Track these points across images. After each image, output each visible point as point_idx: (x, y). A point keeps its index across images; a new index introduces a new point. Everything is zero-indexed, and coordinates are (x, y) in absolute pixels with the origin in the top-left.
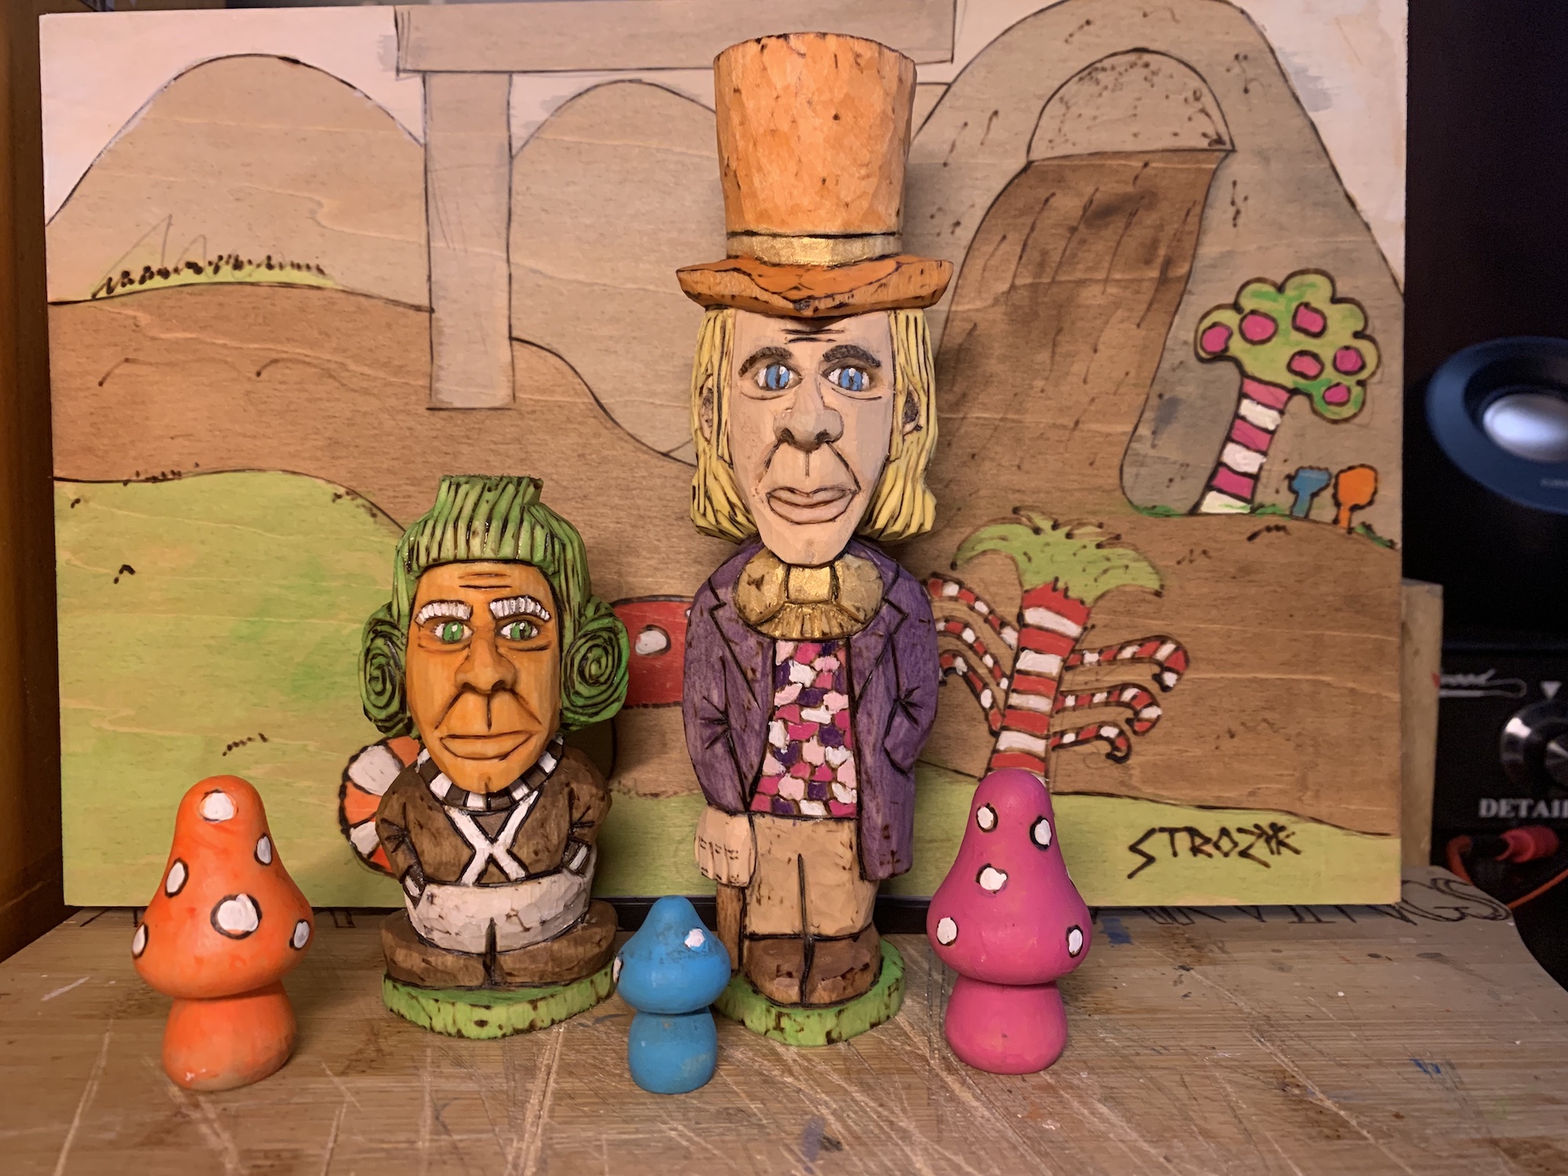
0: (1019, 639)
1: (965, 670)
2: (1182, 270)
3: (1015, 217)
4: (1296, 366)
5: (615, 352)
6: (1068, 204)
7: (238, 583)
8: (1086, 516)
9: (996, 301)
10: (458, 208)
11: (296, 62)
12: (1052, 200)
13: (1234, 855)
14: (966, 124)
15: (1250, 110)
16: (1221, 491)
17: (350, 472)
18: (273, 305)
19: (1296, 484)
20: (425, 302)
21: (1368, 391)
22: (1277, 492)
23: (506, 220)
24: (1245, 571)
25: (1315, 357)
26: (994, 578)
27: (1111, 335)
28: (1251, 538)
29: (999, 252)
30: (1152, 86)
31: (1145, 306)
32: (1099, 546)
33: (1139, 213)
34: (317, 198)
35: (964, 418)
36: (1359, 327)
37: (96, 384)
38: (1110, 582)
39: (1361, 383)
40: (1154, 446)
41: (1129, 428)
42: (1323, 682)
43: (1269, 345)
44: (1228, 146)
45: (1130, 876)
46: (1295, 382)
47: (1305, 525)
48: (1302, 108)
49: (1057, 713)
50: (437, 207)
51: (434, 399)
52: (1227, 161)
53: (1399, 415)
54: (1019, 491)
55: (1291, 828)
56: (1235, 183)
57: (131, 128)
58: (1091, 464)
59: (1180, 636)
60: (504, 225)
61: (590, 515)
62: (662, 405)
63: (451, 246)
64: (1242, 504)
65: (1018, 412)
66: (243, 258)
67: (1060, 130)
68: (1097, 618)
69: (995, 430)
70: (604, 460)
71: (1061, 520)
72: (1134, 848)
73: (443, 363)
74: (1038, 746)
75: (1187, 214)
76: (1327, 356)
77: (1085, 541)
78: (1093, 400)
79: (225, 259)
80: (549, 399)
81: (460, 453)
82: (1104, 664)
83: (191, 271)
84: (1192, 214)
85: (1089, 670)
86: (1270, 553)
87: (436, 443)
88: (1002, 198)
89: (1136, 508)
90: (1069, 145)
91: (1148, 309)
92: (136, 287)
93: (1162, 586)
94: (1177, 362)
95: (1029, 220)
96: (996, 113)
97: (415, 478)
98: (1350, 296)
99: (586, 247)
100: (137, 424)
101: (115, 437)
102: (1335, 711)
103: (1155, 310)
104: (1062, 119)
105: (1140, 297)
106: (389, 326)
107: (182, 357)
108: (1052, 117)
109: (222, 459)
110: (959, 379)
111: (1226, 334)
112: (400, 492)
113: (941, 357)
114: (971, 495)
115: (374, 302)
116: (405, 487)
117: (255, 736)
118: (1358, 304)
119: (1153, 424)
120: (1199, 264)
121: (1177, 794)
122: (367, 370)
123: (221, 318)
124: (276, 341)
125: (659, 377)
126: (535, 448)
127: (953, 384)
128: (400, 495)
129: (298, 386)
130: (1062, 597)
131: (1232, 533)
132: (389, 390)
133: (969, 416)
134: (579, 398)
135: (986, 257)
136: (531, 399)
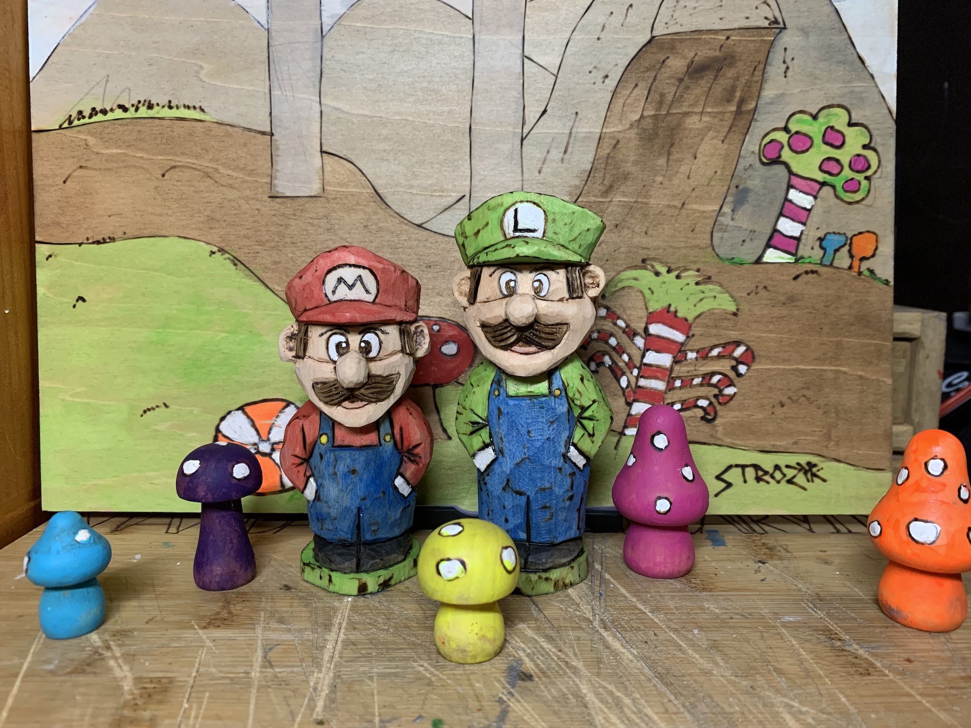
0: (645, 344)
1: (610, 364)
3: (643, 72)
4: (824, 168)
5: (388, 160)
6: (677, 64)
7: (150, 307)
8: (689, 264)
9: (631, 126)
10: (289, 69)
12: (667, 61)
13: (783, 482)
14: (612, 13)
15: (796, 2)
16: (775, 248)
17: (220, 237)
18: (173, 131)
19: (824, 243)
20: (268, 130)
21: (872, 183)
22: (812, 248)
23: (319, 76)
24: (791, 300)
25: (837, 161)
26: (630, 304)
27: (705, 148)
28: (796, 278)
29: (634, 94)
31: (727, 129)
32: (697, 284)
33: (723, 69)
34: (201, 63)
35: (611, 201)
36: (867, 141)
37: (62, 182)
38: (704, 307)
39: (867, 178)
40: (733, 219)
41: (717, 208)
42: (841, 371)
43: (807, 154)
44: (782, 25)
45: (718, 494)
46: (824, 178)
47: (830, 270)
49: (670, 390)
50: (275, 69)
51: (273, 191)
52: (781, 35)
53: (892, 198)
54: (646, 248)
55: (821, 465)
56: (785, 49)
58: (693, 231)
59: (749, 341)
60: (318, 80)
62: (417, 194)
63: (284, 94)
64: (790, 256)
65: (645, 197)
66: (154, 102)
67: (672, 16)
68: (695, 330)
69: (631, 208)
70: (380, 229)
71: (673, 267)
72: (718, 478)
73: (279, 168)
75: (755, 70)
76: (845, 161)
77: (689, 280)
78: (694, 189)
79: (142, 103)
80: (345, 190)
81: (289, 225)
82: (700, 360)
83: (121, 110)
84: (758, 69)
85: (690, 363)
86: (807, 288)
87: (275, 219)
88: (635, 60)
89: (721, 259)
90: (678, 26)
91: (729, 131)
92: (87, 120)
93: (738, 310)
94: (748, 165)
95: (653, 74)
96: (631, 6)
97: (261, 241)
98: (860, 122)
99: (369, 93)
100: (87, 207)
101: (73, 216)
102: (849, 390)
103: (734, 131)
104: (674, 8)
105: (724, 123)
106: (245, 144)
107: (115, 165)
108: (667, 8)
109: (140, 229)
110: (608, 176)
111: (779, 147)
112: (252, 250)
113: (596, 162)
114: (615, 251)
115: (236, 129)
116: (255, 247)
117: (160, 404)
118: (866, 127)
119: (732, 205)
120: (761, 102)
121: (747, 443)
122: (230, 172)
123: (140, 140)
124: (175, 154)
125: (415, 176)
126: (337, 221)
127: (604, 180)
128: (252, 252)
129: (188, 183)
130: (673, 317)
131: (783, 275)
132: (245, 185)
133: (614, 200)
134: (364, 188)
135: (625, 98)
136: (334, 191)
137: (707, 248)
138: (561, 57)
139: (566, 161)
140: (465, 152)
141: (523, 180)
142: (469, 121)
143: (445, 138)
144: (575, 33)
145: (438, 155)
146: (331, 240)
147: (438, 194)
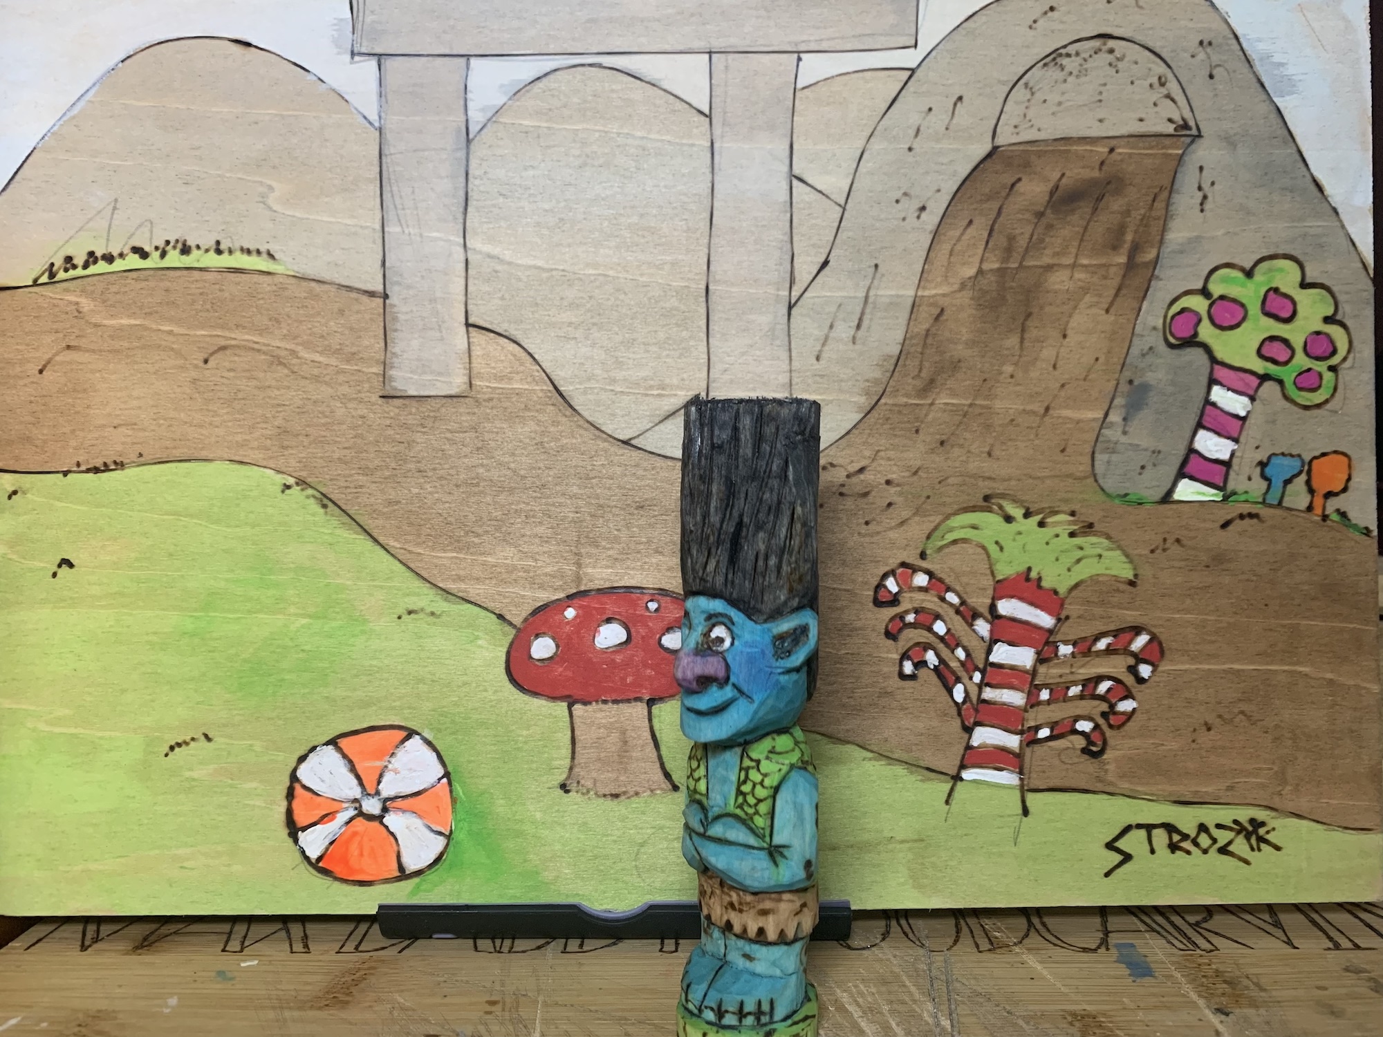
0: (991, 631)
1: (937, 664)
2: (1150, 255)
3: (981, 202)
4: (1264, 352)
5: (574, 338)
6: (1034, 190)
7: (182, 576)
8: (1058, 504)
9: (963, 286)
10: (413, 192)
11: (248, 45)
12: (1018, 185)
13: (1213, 851)
14: (930, 109)
15: (1216, 95)
16: (1192, 478)
17: (300, 462)
18: (222, 290)
19: (1268, 471)
20: (380, 288)
21: (1340, 376)
22: (1250, 479)
23: (464, 204)
24: (1219, 560)
25: (1286, 342)
26: (965, 568)
27: (1079, 321)
28: (1225, 526)
29: (966, 237)
30: (1117, 72)
31: (1113, 292)
32: (1072, 535)
33: (1105, 199)
34: (269, 182)
35: (932, 404)
36: (1330, 312)
37: (36, 372)
38: (1084, 571)
39: (1332, 369)
40: (1125, 433)
41: (1100, 415)
42: (1300, 672)
43: (1238, 330)
44: (1194, 132)
45: (1107, 875)
46: (1265, 368)
47: (1278, 512)
48: (1269, 94)
49: (1032, 707)
50: (391, 191)
51: (387, 387)
52: (1193, 146)
53: (1371, 400)
55: (1272, 823)
56: (1201, 168)
57: (75, 111)
58: (1063, 451)
59: (1155, 626)
60: (461, 210)
61: (546, 504)
62: (622, 392)
63: (406, 231)
64: (1215, 491)
65: (987, 397)
66: (191, 242)
67: (1025, 116)
68: (1071, 609)
69: (965, 416)
70: (563, 448)
71: (1033, 508)
72: (1110, 846)
73: (397, 350)
74: (1013, 741)
75: (1154, 200)
76: (1298, 341)
77: (1058, 530)
78: (1063, 386)
79: (172, 244)
80: (506, 386)
81: (413, 441)
82: (1079, 656)
83: (137, 256)
84: (1159, 199)
85: (1063, 662)
86: (1240, 540)
87: (390, 432)
88: (968, 183)
89: (1108, 495)
90: (1034, 130)
91: (1116, 295)
92: (79, 272)
93: (1136, 576)
94: (1146, 348)
95: (995, 205)
96: (960, 98)
97: (367, 468)
98: (1320, 281)
99: (545, 232)
100: (78, 413)
101: (54, 426)
102: (1313, 703)
103: (1124, 295)
104: (1027, 104)
105: (1109, 282)
106: (341, 312)
107: (126, 344)
108: (1017, 103)
109: (167, 448)
110: (926, 364)
111: (1195, 320)
112: (351, 482)
113: (907, 342)
114: (940, 482)
115: (327, 286)
116: (356, 477)
117: (199, 735)
118: (1328, 290)
119: (1123, 410)
120: (1166, 250)
121: (1154, 789)
122: (318, 357)
123: (168, 304)
124: (222, 327)
125: (620, 364)
126: (492, 436)
127: (920, 371)
128: (352, 485)
129: (248, 374)
130: (1035, 587)
131: (1204, 521)
132: (341, 378)
133: (937, 402)
134: (537, 385)
135: (953, 242)
136: (488, 387)
138: (851, 177)
139: (858, 342)
140: (699, 327)
141: (791, 371)
142: (705, 278)
143: (668, 305)
144: (872, 140)
145: (656, 332)
146: (482, 465)
147: (655, 392)
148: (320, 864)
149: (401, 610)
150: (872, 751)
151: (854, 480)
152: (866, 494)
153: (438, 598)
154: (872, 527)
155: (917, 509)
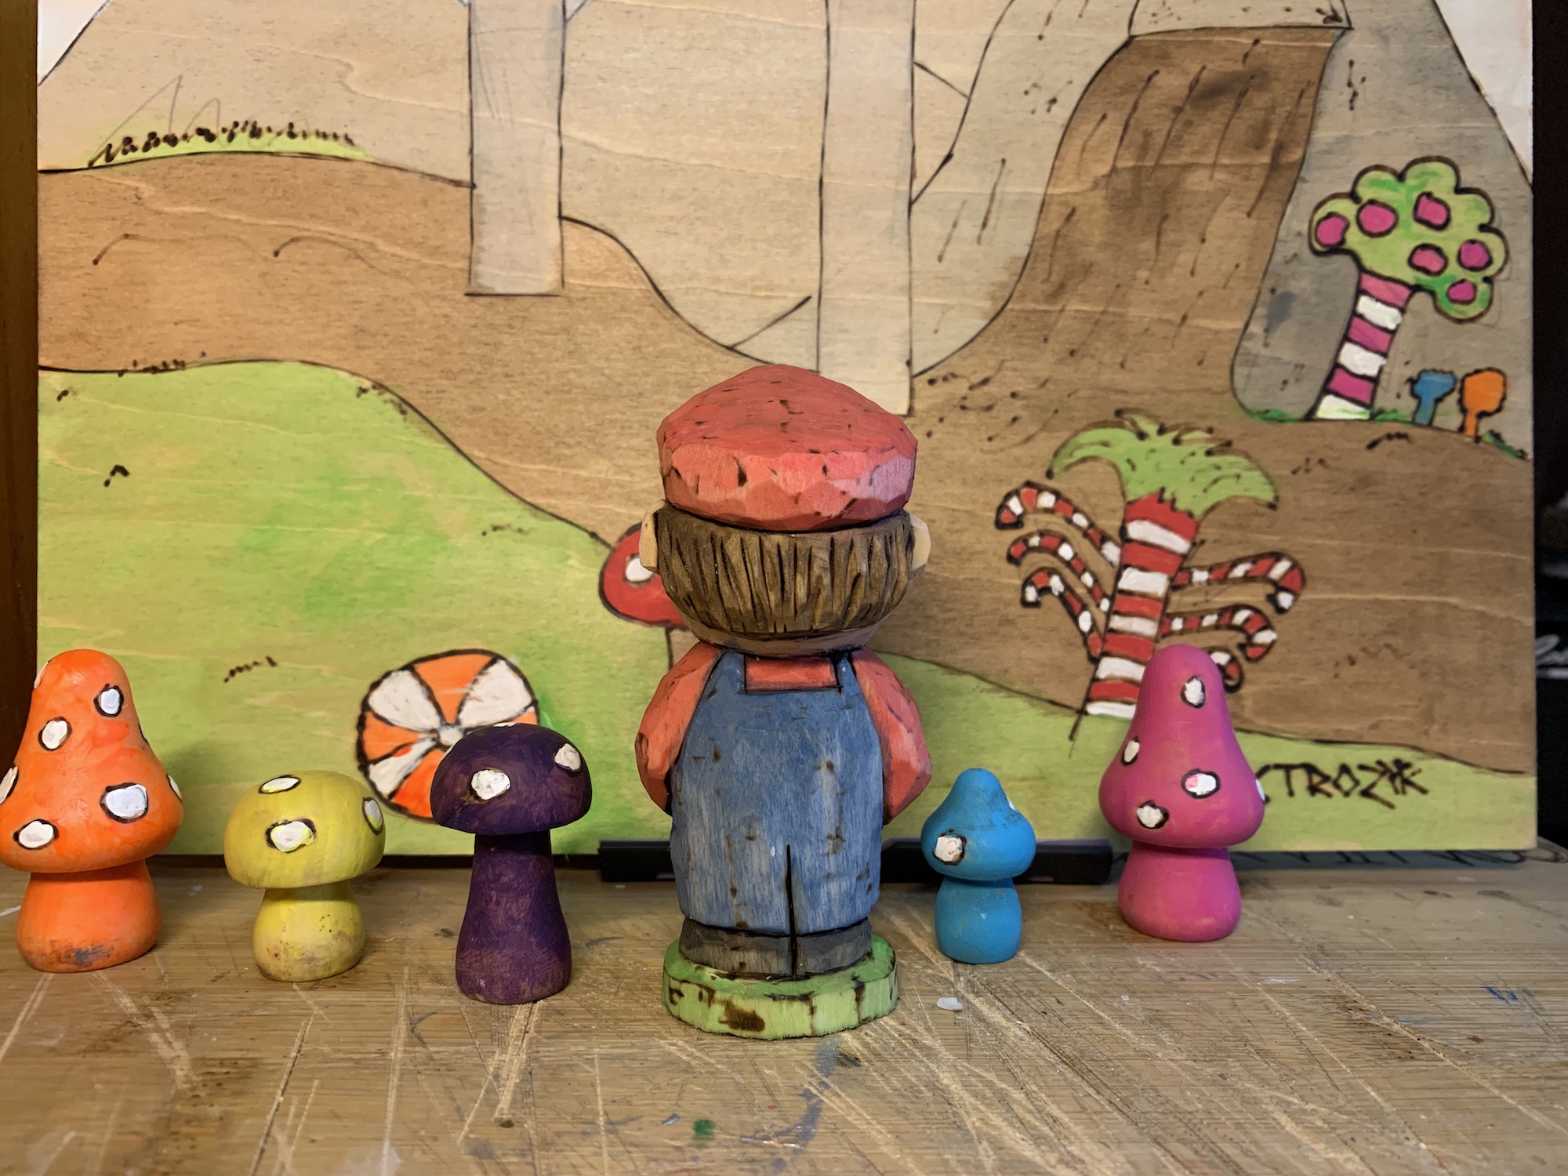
0: (1122, 556)
1: (1062, 591)
2: (1296, 155)
3: (1115, 95)
4: (1417, 261)
5: (676, 234)
6: (1172, 83)
7: (247, 487)
8: (1194, 420)
9: (1096, 185)
10: (505, 75)
12: (1155, 79)
13: (1355, 795)
16: (1338, 395)
17: (377, 364)
18: (295, 177)
19: (1418, 388)
20: (466, 177)
21: (1496, 287)
22: (1399, 396)
23: (558, 89)
24: (1365, 482)
25: (1438, 251)
26: (1094, 488)
27: (1219, 224)
28: (1372, 445)
29: (1099, 132)
31: (1254, 194)
32: (1209, 453)
33: (1249, 94)
34: (346, 60)
35: (1062, 311)
36: (1485, 219)
37: (91, 262)
38: (1219, 493)
39: (1488, 280)
40: (1266, 345)
41: (1240, 325)
42: (1450, 604)
43: (1388, 238)
44: (1345, 24)
46: (1417, 279)
47: (1429, 432)
49: (1164, 636)
50: (481, 73)
51: (473, 284)
52: (1344, 39)
53: (1527, 314)
55: (1418, 765)
56: (1351, 63)
58: (1200, 363)
59: (1296, 552)
60: (556, 94)
61: (644, 414)
62: (727, 293)
63: (496, 116)
64: (1362, 409)
65: (1120, 305)
66: (262, 125)
67: (1164, 3)
68: (1207, 532)
69: (1097, 323)
70: (662, 354)
71: (1169, 423)
73: (484, 243)
74: (1137, 672)
75: (1301, 97)
76: (1451, 249)
77: (1194, 448)
78: (1201, 294)
79: (241, 126)
80: (602, 284)
81: (501, 343)
82: (1215, 584)
83: (202, 138)
84: (1306, 95)
85: (1199, 590)
86: (1390, 462)
87: (475, 333)
88: (1101, 75)
89: (1247, 411)
90: (1174, 19)
91: (1259, 197)
92: (139, 154)
93: (1277, 498)
94: (1290, 254)
95: (1131, 99)
97: (450, 371)
98: (1476, 186)
99: (646, 118)
100: (135, 307)
101: (110, 322)
102: (1463, 636)
103: (1267, 198)
105: (1250, 183)
106: (425, 202)
107: (189, 234)
109: (234, 347)
110: (1056, 268)
111: (1342, 225)
112: (433, 386)
113: (1036, 243)
114: (1069, 396)
115: (410, 175)
116: (438, 381)
117: (262, 659)
118: (1484, 195)
119: (1265, 321)
120: (1313, 150)
121: (1293, 727)
122: (397, 250)
123: (235, 190)
124: (295, 217)
125: (724, 262)
126: (587, 339)
127: (1050, 274)
128: (434, 390)
129: (320, 268)
130: (1169, 509)
131: (1350, 441)
132: (423, 273)
133: (1067, 308)
134: (635, 281)
135: (1085, 137)
136: (581, 285)
137: (1223, 393)
138: (977, 66)
139: (985, 242)
140: (811, 223)
141: (911, 272)
142: (819, 170)
143: (778, 199)
144: (1000, 26)
145: (764, 227)
146: (574, 370)
147: (763, 294)
148: (393, 800)
149: (486, 526)
150: (991, 682)
151: (977, 392)
152: (989, 408)
153: (527, 514)
154: (995, 444)
155: (1045, 425)
